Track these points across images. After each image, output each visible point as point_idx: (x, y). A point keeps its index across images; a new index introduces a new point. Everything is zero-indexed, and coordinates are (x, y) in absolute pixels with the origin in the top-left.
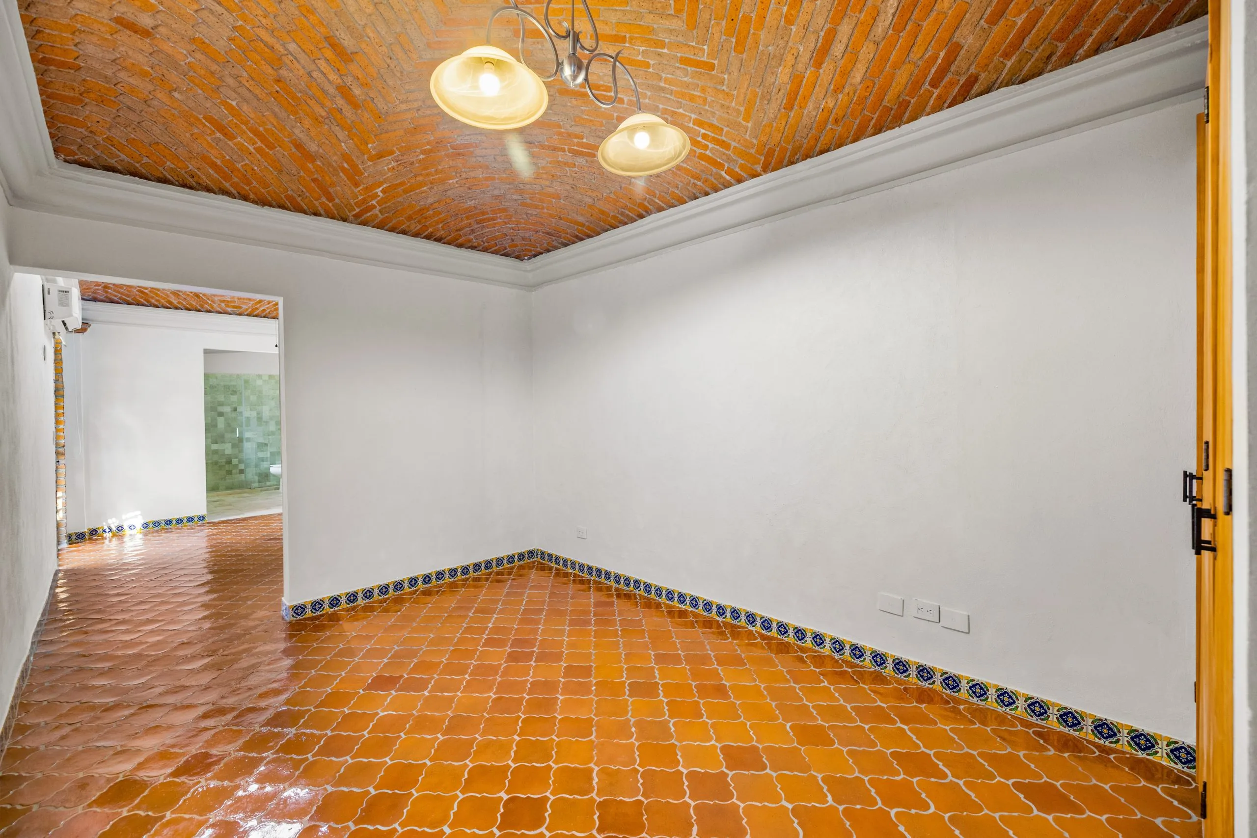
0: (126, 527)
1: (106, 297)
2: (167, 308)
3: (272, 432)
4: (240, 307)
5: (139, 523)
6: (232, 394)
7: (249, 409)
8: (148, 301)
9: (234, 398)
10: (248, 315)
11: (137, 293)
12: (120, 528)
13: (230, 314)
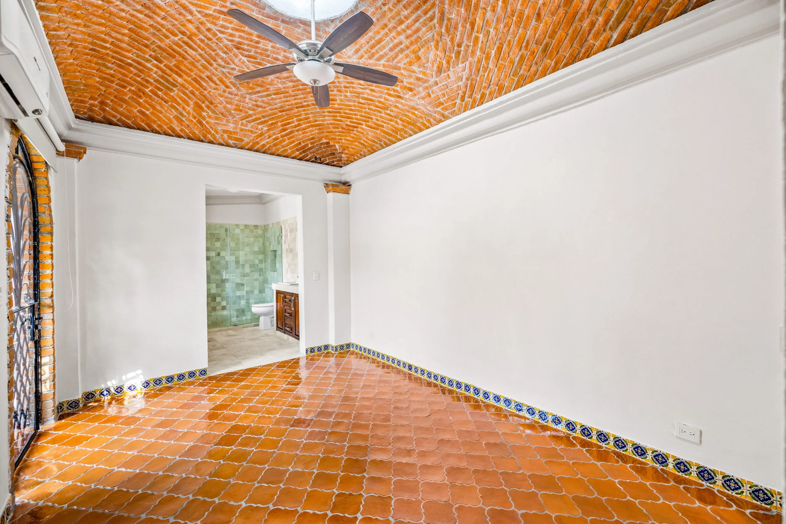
0: (125, 389)
1: (104, 117)
2: (170, 135)
3: (247, 273)
4: (242, 140)
5: (139, 382)
6: (216, 241)
7: (229, 254)
8: (149, 126)
9: (218, 244)
10: (248, 149)
11: (138, 114)
12: (119, 390)
13: (232, 147)
